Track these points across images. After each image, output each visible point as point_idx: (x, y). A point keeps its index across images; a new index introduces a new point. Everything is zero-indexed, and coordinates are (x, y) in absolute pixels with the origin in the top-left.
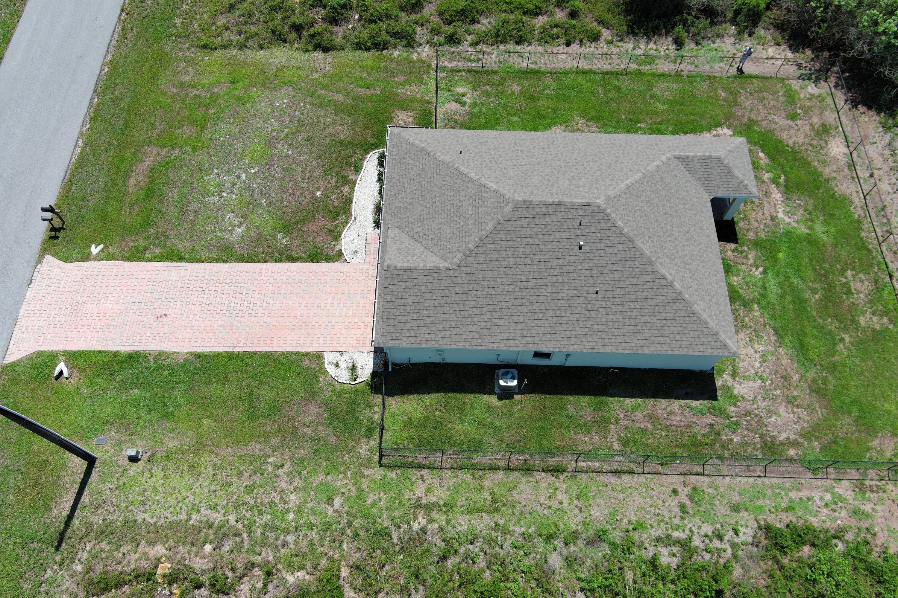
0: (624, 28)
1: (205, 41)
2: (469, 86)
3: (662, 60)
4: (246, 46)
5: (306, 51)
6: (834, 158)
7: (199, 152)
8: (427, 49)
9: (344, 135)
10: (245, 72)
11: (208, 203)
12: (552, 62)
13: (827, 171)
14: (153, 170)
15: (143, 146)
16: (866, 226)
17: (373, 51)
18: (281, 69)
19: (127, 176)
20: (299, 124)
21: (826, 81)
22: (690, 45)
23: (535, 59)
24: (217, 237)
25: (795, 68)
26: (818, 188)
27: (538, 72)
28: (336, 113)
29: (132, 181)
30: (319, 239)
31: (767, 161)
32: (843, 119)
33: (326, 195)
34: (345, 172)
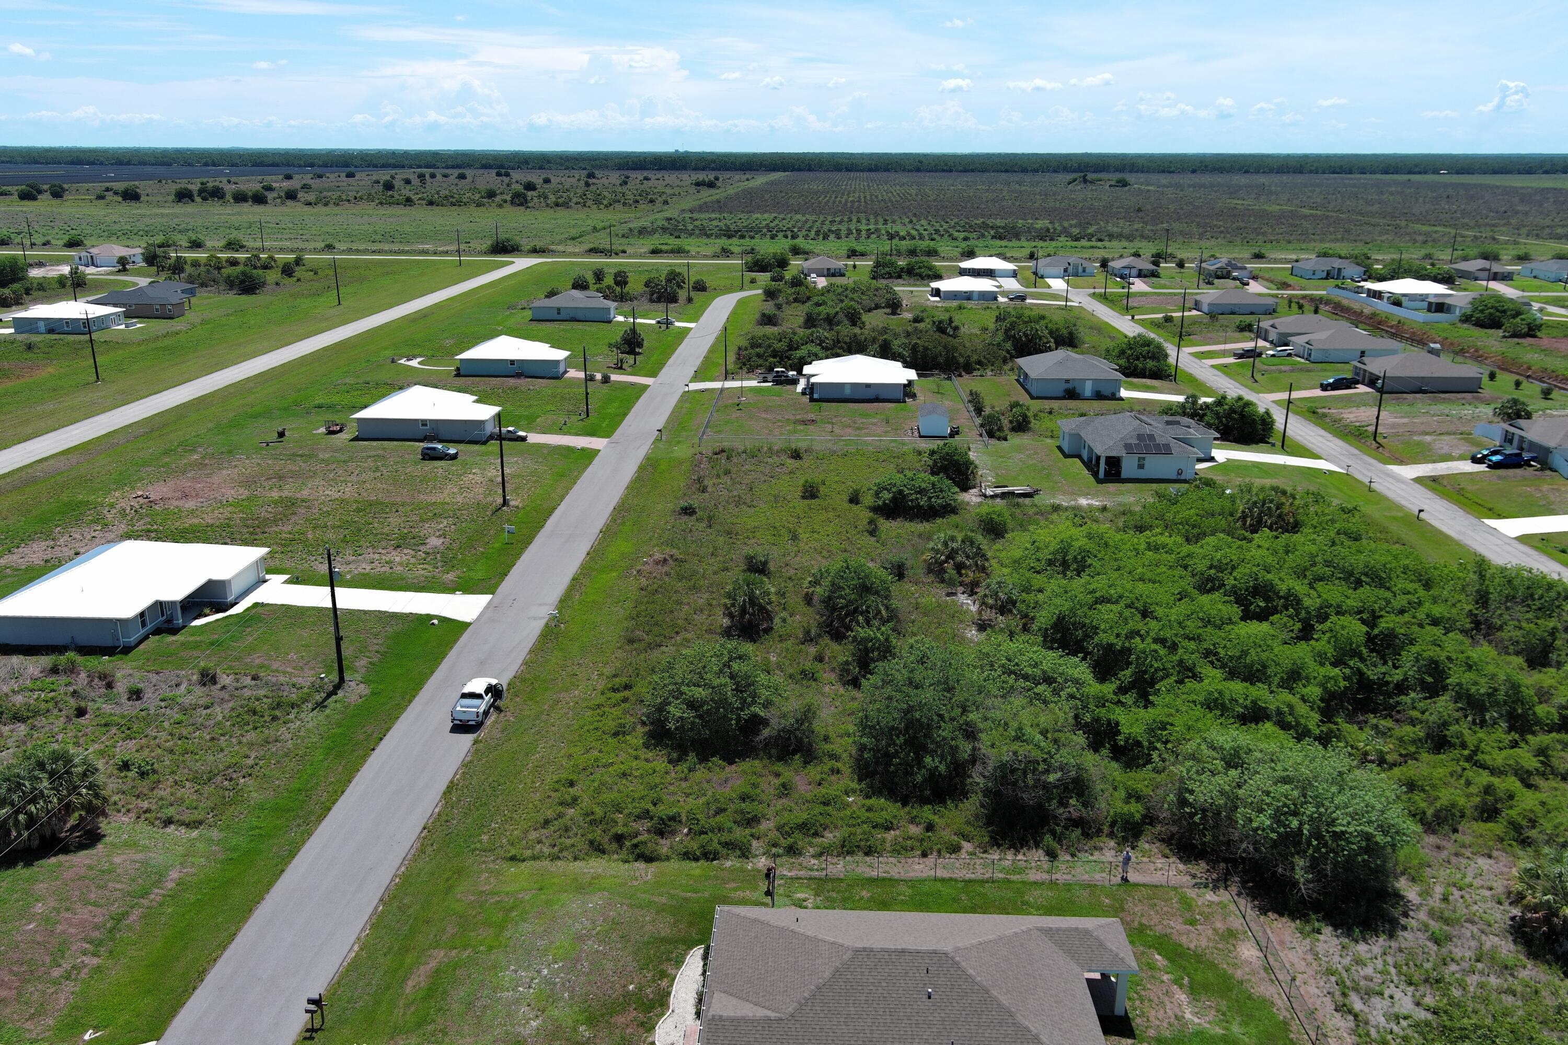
0: (987, 839)
1: (513, 852)
2: (812, 892)
3: (1034, 871)
4: (559, 858)
5: (626, 861)
6: (1246, 961)
7: (495, 951)
8: (763, 859)
9: (666, 932)
10: (556, 880)
11: (501, 998)
12: (906, 872)
13: (1239, 974)
14: (437, 971)
15: (429, 948)
16: (1294, 1026)
17: (702, 862)
18: (598, 877)
19: (405, 979)
20: (613, 923)
21: (1226, 888)
22: (1064, 857)
23: (887, 869)
24: (506, 1033)
25: (1189, 878)
26: (1231, 990)
27: (890, 880)
28: (658, 913)
29: (410, 983)
30: (629, 1031)
31: (1165, 963)
32: (1252, 925)
33: (640, 988)
34: (664, 967)
